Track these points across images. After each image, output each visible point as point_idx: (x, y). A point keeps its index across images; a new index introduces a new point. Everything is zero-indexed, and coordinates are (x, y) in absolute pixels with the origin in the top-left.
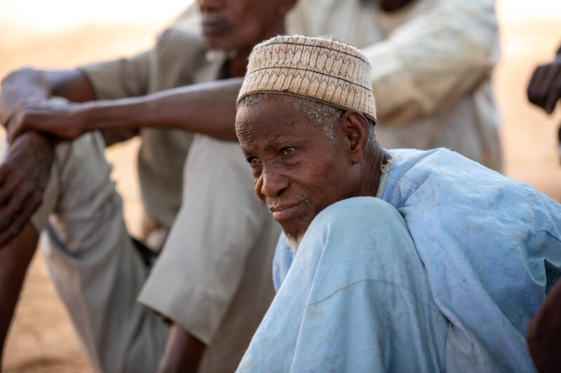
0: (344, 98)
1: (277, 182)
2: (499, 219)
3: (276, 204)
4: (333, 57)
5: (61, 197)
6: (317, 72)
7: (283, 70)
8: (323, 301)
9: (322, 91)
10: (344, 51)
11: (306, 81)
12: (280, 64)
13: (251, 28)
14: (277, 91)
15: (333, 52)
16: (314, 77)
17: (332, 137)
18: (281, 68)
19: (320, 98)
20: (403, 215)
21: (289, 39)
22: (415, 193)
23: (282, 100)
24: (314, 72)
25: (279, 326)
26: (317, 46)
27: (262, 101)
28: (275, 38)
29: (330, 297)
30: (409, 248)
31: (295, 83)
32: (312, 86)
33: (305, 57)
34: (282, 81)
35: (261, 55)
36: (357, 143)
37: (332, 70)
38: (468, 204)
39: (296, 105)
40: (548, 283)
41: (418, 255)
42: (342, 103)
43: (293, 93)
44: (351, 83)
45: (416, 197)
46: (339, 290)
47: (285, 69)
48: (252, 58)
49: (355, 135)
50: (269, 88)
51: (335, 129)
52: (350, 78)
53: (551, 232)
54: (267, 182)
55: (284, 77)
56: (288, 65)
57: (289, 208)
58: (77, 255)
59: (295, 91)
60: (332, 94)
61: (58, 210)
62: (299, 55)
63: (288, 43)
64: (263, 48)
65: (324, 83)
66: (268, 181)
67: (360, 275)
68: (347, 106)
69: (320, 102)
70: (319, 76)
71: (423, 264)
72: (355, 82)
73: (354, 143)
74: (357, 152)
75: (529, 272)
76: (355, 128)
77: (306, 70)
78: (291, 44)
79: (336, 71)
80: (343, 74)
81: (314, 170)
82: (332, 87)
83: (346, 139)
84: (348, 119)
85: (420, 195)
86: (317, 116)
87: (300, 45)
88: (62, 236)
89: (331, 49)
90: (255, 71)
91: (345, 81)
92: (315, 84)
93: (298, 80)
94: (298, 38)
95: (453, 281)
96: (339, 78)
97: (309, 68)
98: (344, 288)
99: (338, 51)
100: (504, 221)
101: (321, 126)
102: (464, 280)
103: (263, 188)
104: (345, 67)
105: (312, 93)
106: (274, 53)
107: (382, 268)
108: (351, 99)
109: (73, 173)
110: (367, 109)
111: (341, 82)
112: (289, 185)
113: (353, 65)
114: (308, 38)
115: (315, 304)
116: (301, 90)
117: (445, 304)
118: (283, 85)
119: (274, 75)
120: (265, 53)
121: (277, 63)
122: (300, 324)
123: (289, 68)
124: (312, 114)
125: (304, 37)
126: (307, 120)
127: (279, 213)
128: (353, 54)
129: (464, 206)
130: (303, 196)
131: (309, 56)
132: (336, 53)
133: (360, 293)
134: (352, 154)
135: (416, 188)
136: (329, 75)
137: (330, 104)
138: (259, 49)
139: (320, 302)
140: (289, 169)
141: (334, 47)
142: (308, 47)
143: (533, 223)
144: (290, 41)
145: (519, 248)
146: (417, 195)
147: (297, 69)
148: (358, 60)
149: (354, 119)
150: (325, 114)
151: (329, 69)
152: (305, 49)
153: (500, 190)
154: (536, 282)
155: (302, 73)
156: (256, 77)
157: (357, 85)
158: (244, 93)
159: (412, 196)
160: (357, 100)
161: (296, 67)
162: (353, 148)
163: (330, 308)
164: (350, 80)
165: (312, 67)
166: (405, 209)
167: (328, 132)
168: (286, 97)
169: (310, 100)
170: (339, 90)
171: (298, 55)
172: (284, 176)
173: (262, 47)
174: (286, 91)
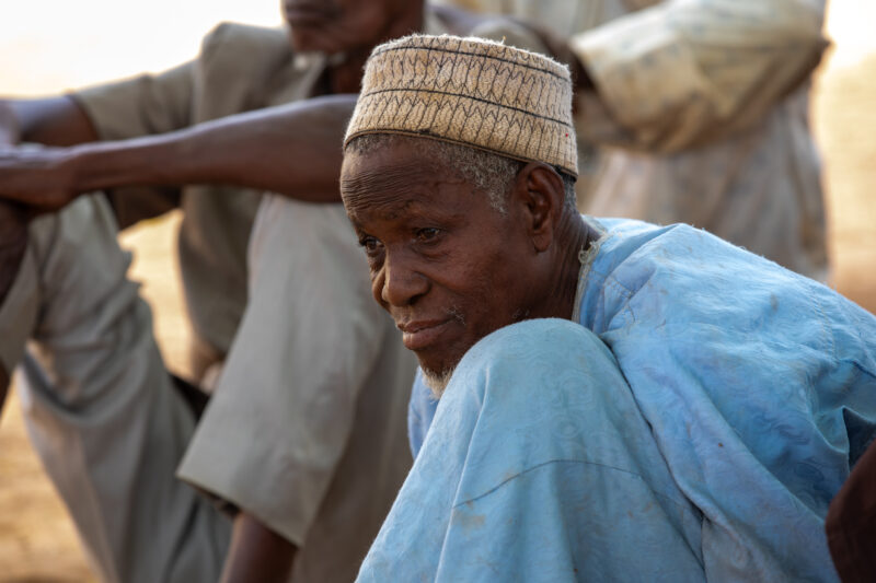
0: (522, 142)
1: (409, 282)
2: (769, 345)
3: (407, 320)
4: (506, 73)
5: (43, 312)
6: (479, 100)
7: (421, 95)
8: (481, 497)
9: (486, 131)
10: (525, 62)
11: (460, 114)
12: (416, 83)
13: (369, 15)
14: (410, 131)
15: (506, 64)
16: (473, 108)
17: (502, 210)
18: (418, 90)
19: (483, 143)
20: (609, 345)
21: (433, 40)
22: (626, 307)
23: (418, 147)
24: (474, 98)
25: (406, 540)
26: (480, 55)
27: (386, 149)
28: (409, 38)
29: (494, 490)
30: (625, 403)
31: (442, 119)
32: (470, 124)
33: (459, 74)
34: (420, 115)
35: (385, 67)
36: (544, 217)
37: (503, 95)
38: (714, 322)
39: (443, 155)
40: (851, 448)
41: (640, 410)
42: (520, 151)
43: (438, 136)
44: (536, 116)
45: (628, 313)
46: (509, 480)
47: (424, 93)
48: (371, 67)
49: (541, 203)
50: (396, 125)
51: (508, 195)
52: (534, 108)
53: (862, 365)
54: (391, 280)
55: (423, 108)
56: (431, 87)
57: (429, 327)
58: (77, 408)
59: (441, 132)
60: (503, 136)
61: (41, 333)
62: (450, 68)
63: (431, 49)
64: (389, 53)
65: (491, 118)
66: (394, 279)
67: (544, 453)
68: (528, 156)
69: (484, 151)
70: (482, 106)
71: (650, 425)
72: (543, 114)
73: (538, 216)
74: (544, 232)
75: (819, 432)
76: (542, 191)
77: (461, 95)
78: (436, 49)
79: (511, 95)
80: (523, 100)
81: (469, 265)
82: (503, 125)
83: (526, 210)
84: (530, 177)
85: (634, 310)
86: (477, 174)
87: (450, 52)
88: (51, 378)
89: (502, 60)
90: (374, 93)
91: (527, 113)
92: (475, 120)
93: (446, 112)
94: (447, 40)
95: (705, 449)
96: (515, 109)
97: (465, 92)
98: (518, 475)
99: (515, 63)
100: (778, 348)
101: (483, 190)
102: (721, 445)
103: (385, 290)
104: (526, 90)
105: (470, 135)
106: (407, 64)
107: (580, 440)
108: (534, 143)
109: (63, 269)
110: (562, 157)
111: (520, 115)
112: (429, 288)
113: (540, 86)
114: (465, 39)
115: (468, 502)
116: (452, 130)
117: (696, 488)
118: (420, 121)
119: (407, 103)
120: (392, 62)
121: (412, 81)
122: (444, 536)
123: (432, 91)
124: (469, 171)
125: (458, 38)
126: (460, 181)
127: (412, 335)
128: (540, 67)
129: (706, 326)
130: (452, 309)
131: (465, 71)
132: (511, 66)
133: (544, 485)
134: (536, 235)
135: (630, 297)
136: (499, 105)
137: (500, 153)
138: (383, 54)
139: (476, 499)
140: (430, 262)
141: (508, 56)
142: (464, 56)
143: (830, 350)
144: (435, 45)
145: (802, 393)
146: (630, 309)
147: (445, 93)
148: (549, 75)
149: (539, 177)
150: (491, 171)
151: (498, 93)
152: (458, 60)
153: (773, 297)
154: (832, 447)
155: (454, 100)
156: (377, 105)
157: (546, 118)
158: (355, 130)
159: (622, 312)
160: (546, 145)
161: (443, 90)
162: (537, 225)
163: (494, 509)
164: (535, 112)
165: (471, 89)
166: (611, 335)
167: (496, 200)
168: (425, 143)
169: (466, 148)
170: (515, 129)
171: (447, 68)
172: (420, 273)
173: (388, 50)
174: (426, 132)
